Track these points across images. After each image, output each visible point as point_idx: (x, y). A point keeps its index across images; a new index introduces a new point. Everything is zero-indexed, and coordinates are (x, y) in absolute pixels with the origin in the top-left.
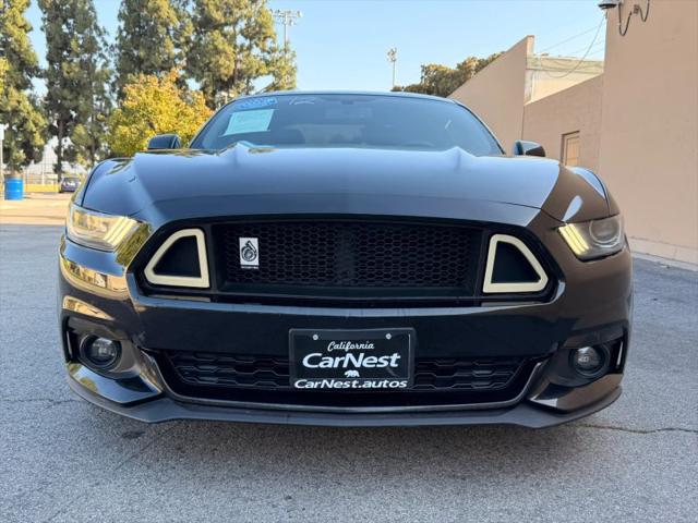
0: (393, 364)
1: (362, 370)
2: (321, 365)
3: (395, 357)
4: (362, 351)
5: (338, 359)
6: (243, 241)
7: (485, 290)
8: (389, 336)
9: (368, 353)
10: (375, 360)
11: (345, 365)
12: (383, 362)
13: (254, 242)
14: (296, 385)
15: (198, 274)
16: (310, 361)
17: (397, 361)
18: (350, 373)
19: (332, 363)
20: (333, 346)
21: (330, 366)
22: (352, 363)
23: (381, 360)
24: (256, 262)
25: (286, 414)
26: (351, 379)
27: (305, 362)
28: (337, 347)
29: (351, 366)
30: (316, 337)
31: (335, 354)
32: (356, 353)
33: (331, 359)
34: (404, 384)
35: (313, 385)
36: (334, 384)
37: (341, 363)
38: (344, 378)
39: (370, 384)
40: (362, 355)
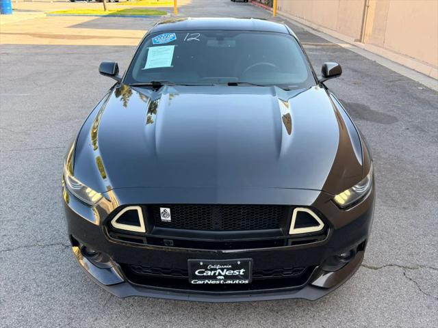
0: (241, 273)
1: (225, 276)
2: (205, 274)
3: (242, 270)
4: (225, 268)
5: (213, 272)
6: (162, 210)
7: (290, 233)
8: (239, 263)
9: (228, 269)
10: (232, 272)
11: (217, 274)
12: (236, 272)
13: (168, 210)
14: (192, 282)
15: (139, 225)
16: (199, 272)
17: (243, 272)
18: (219, 277)
19: (209, 273)
20: (210, 266)
21: (209, 274)
22: (221, 273)
23: (235, 272)
24: (169, 219)
25: (187, 295)
26: (220, 280)
27: (197, 273)
28: (212, 267)
29: (220, 274)
30: (201, 264)
31: (211, 270)
32: (222, 270)
33: (210, 272)
34: (247, 282)
35: (200, 282)
36: (211, 282)
37: (215, 273)
38: (216, 280)
39: (229, 282)
40: (225, 270)
